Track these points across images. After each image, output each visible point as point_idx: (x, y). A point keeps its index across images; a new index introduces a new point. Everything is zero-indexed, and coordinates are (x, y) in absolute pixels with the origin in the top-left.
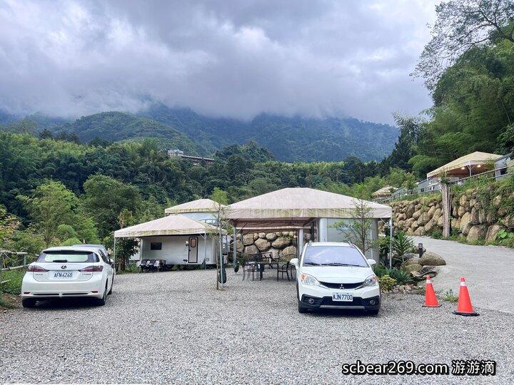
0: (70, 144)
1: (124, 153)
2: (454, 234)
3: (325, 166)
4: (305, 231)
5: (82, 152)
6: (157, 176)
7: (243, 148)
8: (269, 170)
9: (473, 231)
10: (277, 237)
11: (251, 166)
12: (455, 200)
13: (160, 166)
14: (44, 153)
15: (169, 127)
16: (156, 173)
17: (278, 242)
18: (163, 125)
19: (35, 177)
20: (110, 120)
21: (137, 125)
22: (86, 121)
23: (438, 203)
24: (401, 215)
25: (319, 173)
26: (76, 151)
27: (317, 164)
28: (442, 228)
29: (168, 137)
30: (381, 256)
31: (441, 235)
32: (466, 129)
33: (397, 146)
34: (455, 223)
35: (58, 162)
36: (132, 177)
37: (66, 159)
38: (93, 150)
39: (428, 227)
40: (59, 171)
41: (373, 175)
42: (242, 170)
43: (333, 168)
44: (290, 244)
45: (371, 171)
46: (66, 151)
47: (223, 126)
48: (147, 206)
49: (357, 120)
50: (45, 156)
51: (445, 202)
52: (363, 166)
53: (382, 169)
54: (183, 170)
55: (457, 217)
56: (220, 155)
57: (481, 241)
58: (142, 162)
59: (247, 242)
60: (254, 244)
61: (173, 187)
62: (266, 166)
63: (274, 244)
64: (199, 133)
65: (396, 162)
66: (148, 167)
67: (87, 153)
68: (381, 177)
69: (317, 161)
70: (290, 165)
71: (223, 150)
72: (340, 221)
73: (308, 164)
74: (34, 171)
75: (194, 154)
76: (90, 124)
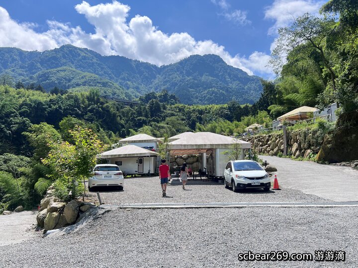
0: (38, 92)
1: (76, 99)
2: (289, 154)
3: (215, 108)
5: (46, 98)
6: (100, 115)
7: (158, 94)
8: (177, 110)
9: (298, 153)
11: (165, 108)
12: (290, 135)
13: (102, 108)
14: (20, 99)
15: (105, 79)
16: (100, 113)
17: (189, 160)
18: (101, 77)
19: (15, 116)
20: (63, 74)
21: (82, 78)
22: (45, 75)
23: (281, 136)
24: (261, 143)
25: (211, 113)
26: (43, 98)
27: (209, 106)
28: (283, 151)
29: (105, 86)
31: (282, 155)
33: (262, 95)
34: (289, 149)
35: (30, 106)
37: (36, 104)
38: (54, 97)
39: (275, 151)
41: (247, 115)
42: (158, 110)
43: (220, 109)
45: (246, 112)
46: (33, 98)
50: (21, 101)
51: (285, 137)
52: (240, 109)
53: (253, 111)
54: (117, 110)
55: (291, 145)
56: (142, 100)
57: (301, 158)
58: (89, 105)
60: (175, 161)
61: (111, 122)
62: (175, 107)
64: (127, 84)
65: (262, 106)
66: (94, 109)
67: (51, 100)
68: (252, 116)
69: (209, 104)
70: (191, 106)
71: (144, 96)
73: (204, 106)
74: (14, 112)
76: (48, 77)
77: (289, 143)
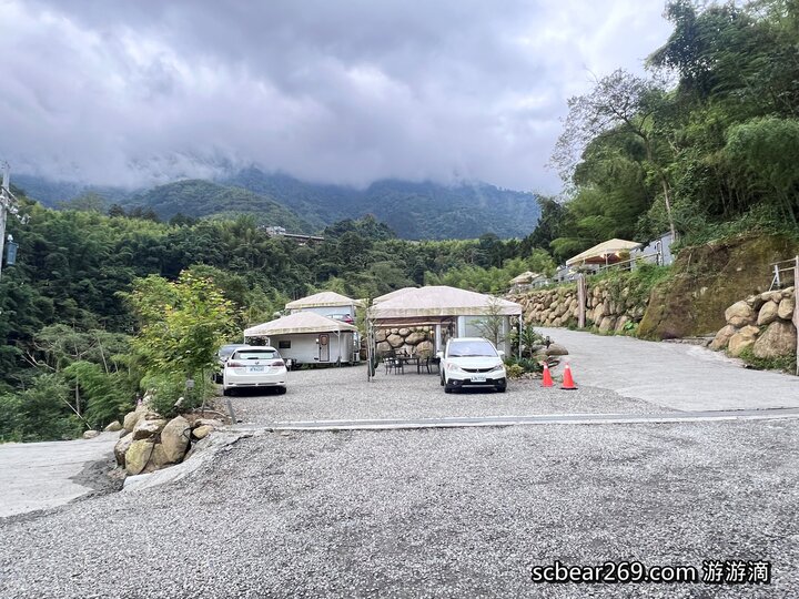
0: (147, 222)
1: (215, 232)
2: (588, 324)
3: (458, 245)
4: (442, 326)
5: (163, 233)
6: (256, 261)
7: (358, 223)
8: (392, 250)
9: (605, 322)
10: (411, 332)
11: (371, 247)
12: (589, 291)
13: (259, 248)
14: (117, 235)
15: (266, 198)
16: (255, 257)
17: (411, 338)
18: (258, 195)
19: (109, 264)
20: (191, 190)
21: (226, 196)
22: (161, 193)
23: (574, 293)
24: (539, 306)
25: (451, 254)
26: (157, 232)
27: (448, 243)
28: (577, 319)
29: (265, 210)
30: (512, 349)
31: (576, 326)
32: (607, 212)
33: (540, 223)
34: (589, 315)
35: (135, 246)
36: (226, 262)
37: (145, 242)
38: (177, 229)
39: (564, 318)
40: (137, 257)
41: (513, 256)
42: (358, 251)
43: (466, 248)
44: (424, 340)
45: (512, 251)
46: (143, 232)
47: (332, 195)
48: (252, 297)
49: (494, 187)
50: (119, 238)
51: (580, 293)
52: (502, 246)
53: (524, 250)
54: (286, 252)
55: (591, 308)
56: (330, 233)
57: (611, 331)
58: (237, 244)
59: (379, 339)
60: (386, 340)
61: (275, 273)
62: (388, 245)
63: (407, 340)
64: (303, 205)
65: (539, 241)
66: (245, 250)
67: (170, 235)
68: (522, 258)
69: (448, 239)
70: (416, 243)
71: (333, 226)
72: (476, 319)
73: (438, 243)
74: (108, 258)
75: (297, 232)
76: (167, 195)
77: (589, 304)
